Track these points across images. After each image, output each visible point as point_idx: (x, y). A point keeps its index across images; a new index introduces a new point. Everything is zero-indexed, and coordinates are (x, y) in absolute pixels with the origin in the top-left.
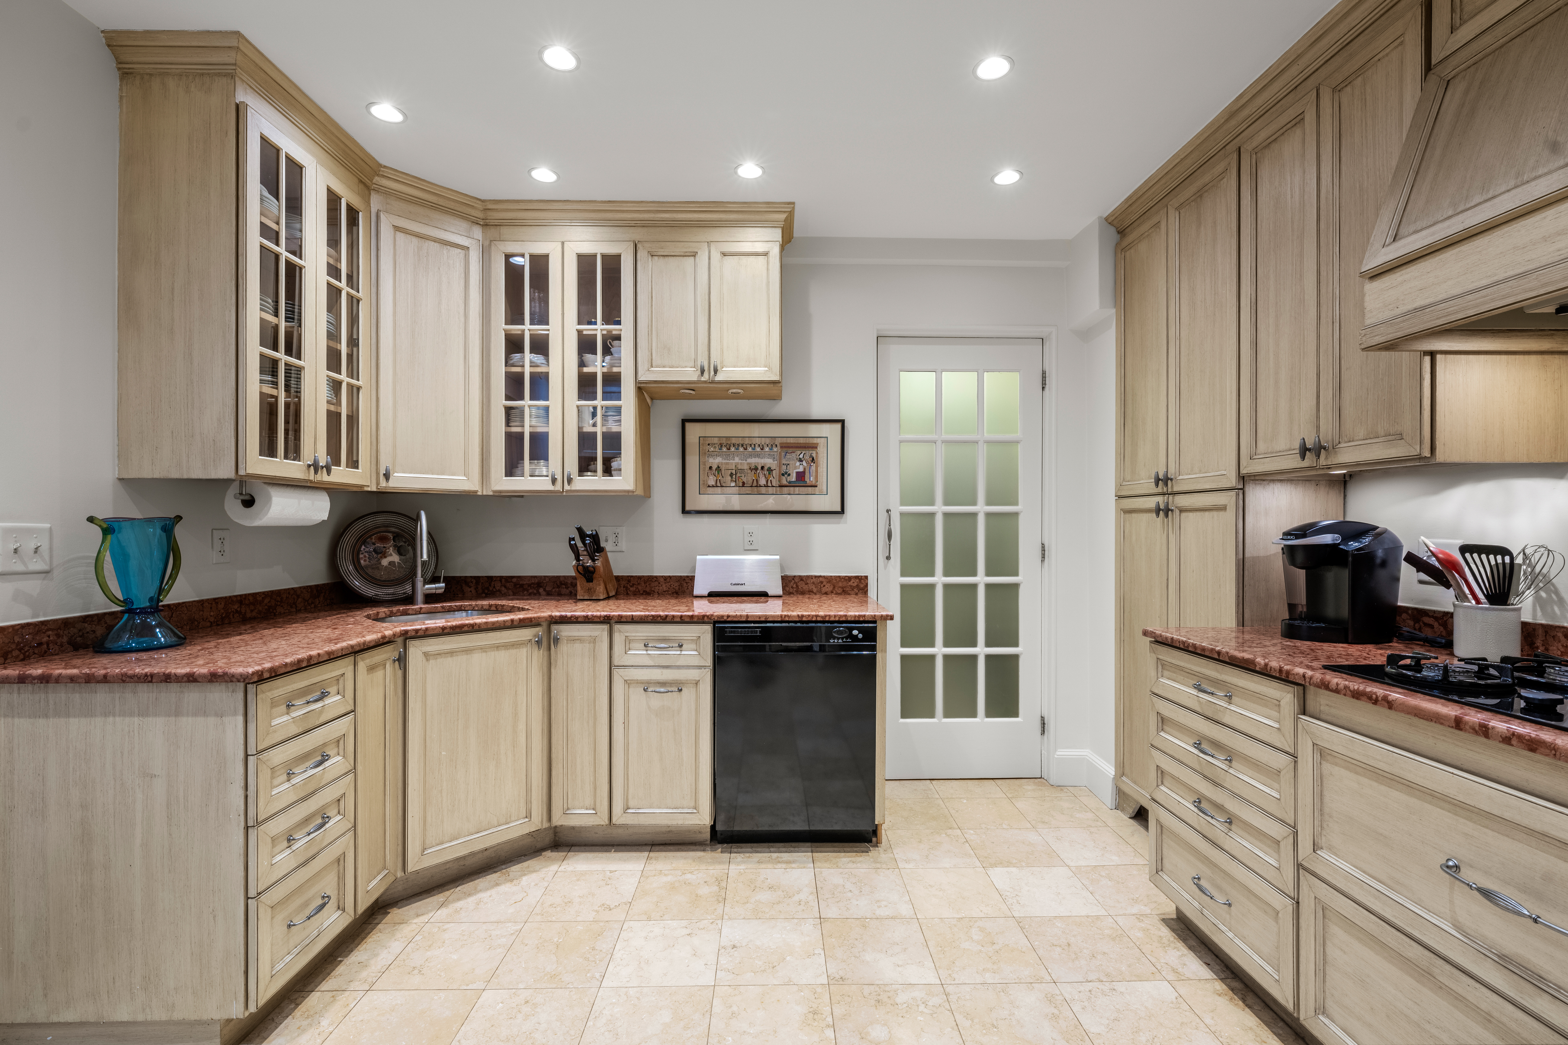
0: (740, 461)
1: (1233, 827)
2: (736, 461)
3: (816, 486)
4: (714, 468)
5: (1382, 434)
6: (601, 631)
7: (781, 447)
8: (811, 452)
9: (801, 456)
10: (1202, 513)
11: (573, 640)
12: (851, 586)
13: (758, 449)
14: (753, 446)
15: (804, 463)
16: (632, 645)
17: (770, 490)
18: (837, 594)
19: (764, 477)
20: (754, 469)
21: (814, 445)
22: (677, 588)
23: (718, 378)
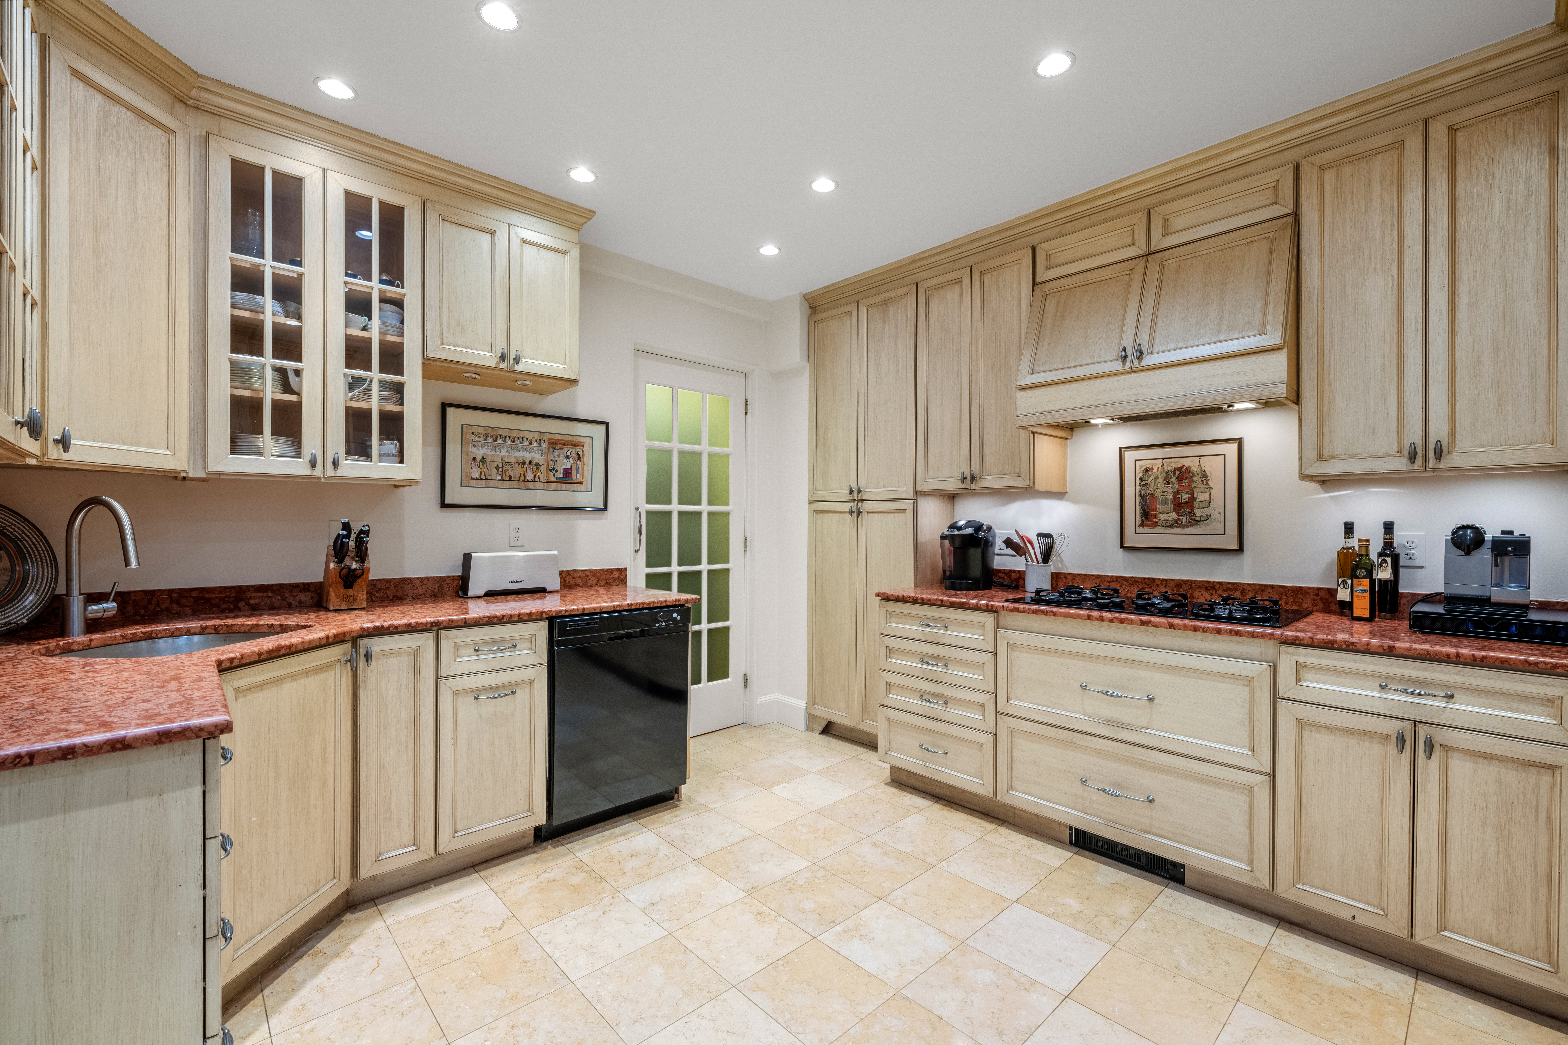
0: (507, 454)
1: (949, 705)
2: (502, 453)
3: (582, 484)
4: (478, 459)
5: (1008, 473)
6: (426, 641)
7: (550, 443)
8: (577, 450)
9: (568, 453)
10: (886, 514)
11: (388, 654)
12: (613, 578)
13: (526, 443)
14: (521, 439)
15: (571, 460)
16: (462, 651)
17: (538, 485)
18: (601, 586)
19: (532, 472)
20: (522, 463)
21: (581, 444)
22: (436, 591)
23: (517, 368)
